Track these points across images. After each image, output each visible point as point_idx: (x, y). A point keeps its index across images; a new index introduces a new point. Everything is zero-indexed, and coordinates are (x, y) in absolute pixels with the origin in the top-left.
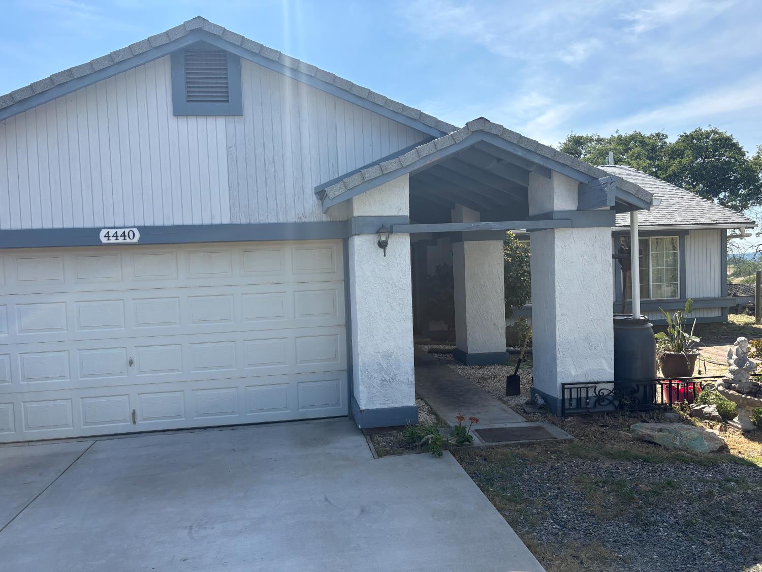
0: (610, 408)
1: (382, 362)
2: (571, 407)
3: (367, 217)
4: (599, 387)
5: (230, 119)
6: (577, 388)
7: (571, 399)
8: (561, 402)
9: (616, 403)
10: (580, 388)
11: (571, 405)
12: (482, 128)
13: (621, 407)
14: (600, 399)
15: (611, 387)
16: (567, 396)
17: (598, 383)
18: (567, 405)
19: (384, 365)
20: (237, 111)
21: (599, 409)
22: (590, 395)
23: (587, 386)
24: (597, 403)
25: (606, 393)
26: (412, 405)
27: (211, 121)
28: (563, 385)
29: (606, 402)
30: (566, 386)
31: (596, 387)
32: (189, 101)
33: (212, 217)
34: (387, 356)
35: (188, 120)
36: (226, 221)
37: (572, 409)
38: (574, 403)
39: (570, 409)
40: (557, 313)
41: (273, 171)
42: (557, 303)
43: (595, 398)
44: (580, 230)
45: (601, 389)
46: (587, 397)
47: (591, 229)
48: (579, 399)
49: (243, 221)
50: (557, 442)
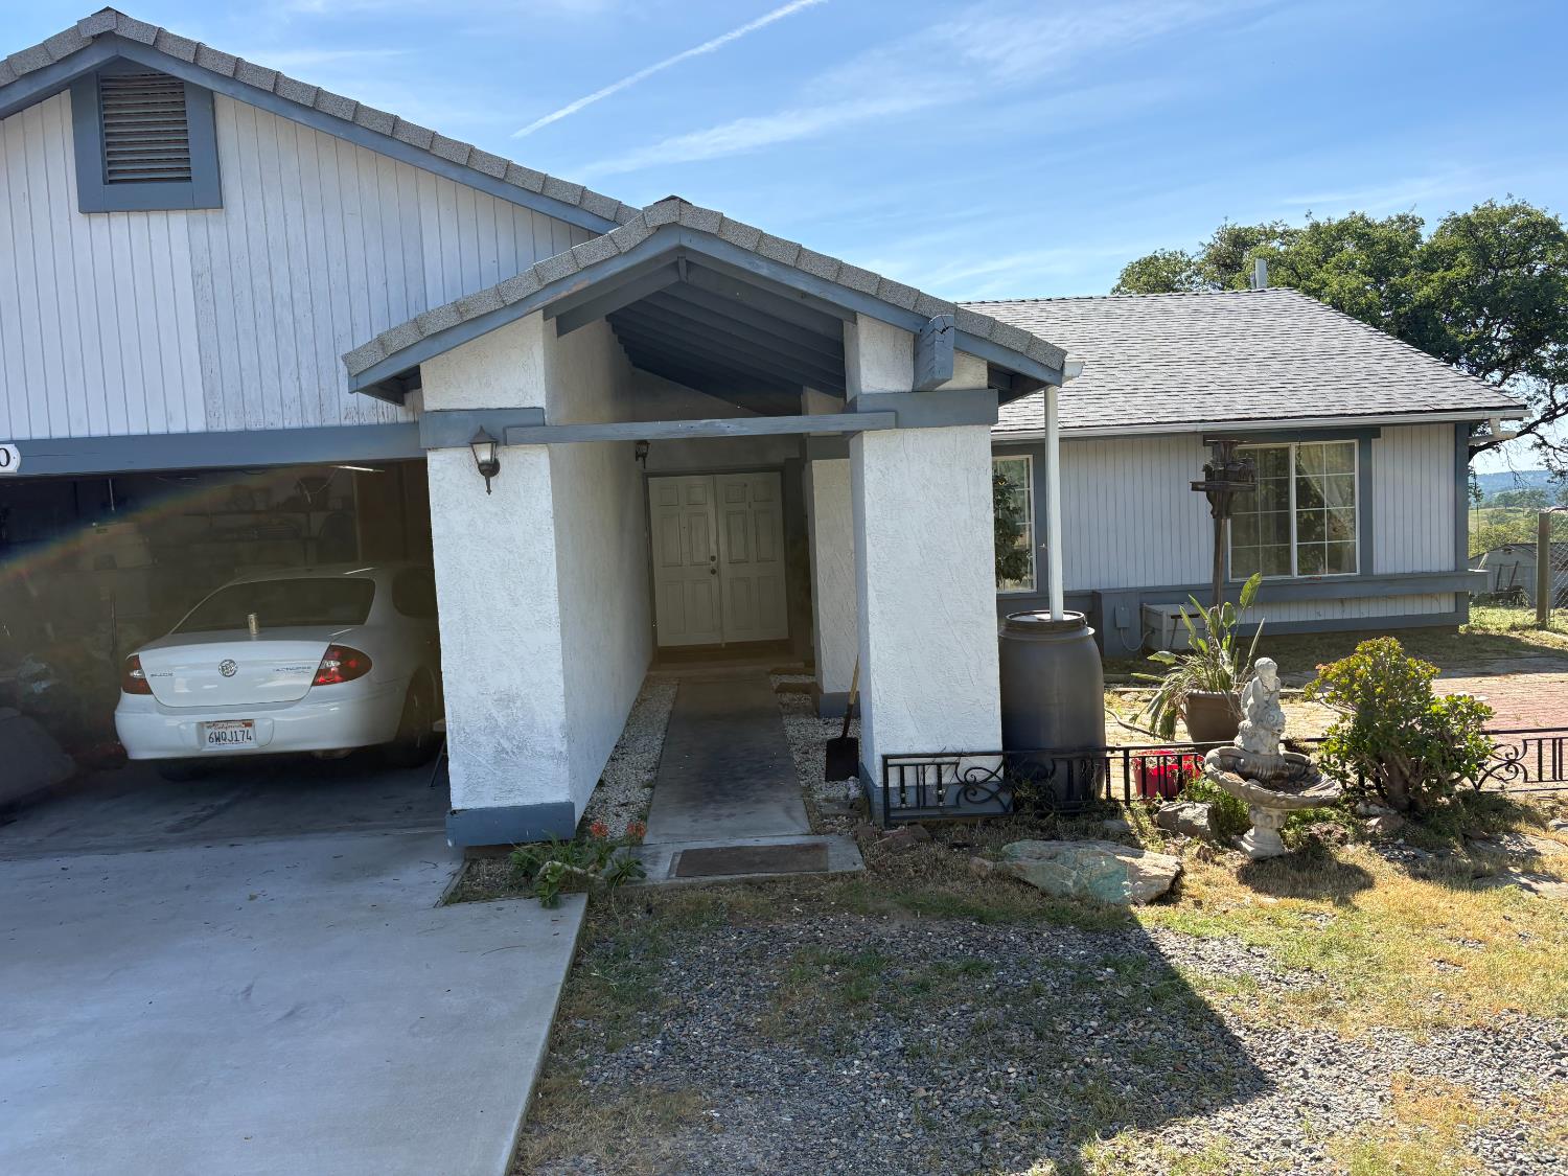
0: (993, 808)
1: (495, 714)
2: (904, 806)
3: (450, 411)
4: (965, 763)
5: (197, 214)
6: (917, 765)
7: (903, 788)
8: (881, 793)
9: (1006, 798)
10: (924, 765)
11: (903, 801)
12: (674, 219)
13: (1017, 804)
14: (968, 787)
15: (993, 763)
16: (894, 782)
17: (960, 755)
18: (895, 800)
19: (501, 721)
20: (213, 200)
21: (967, 808)
22: (945, 780)
23: (938, 760)
24: (962, 798)
25: (980, 776)
26: (564, 801)
27: (157, 220)
28: (885, 758)
29: (982, 795)
30: (890, 761)
31: (957, 764)
32: (111, 182)
33: (169, 418)
34: (506, 700)
35: (113, 220)
36: (197, 425)
37: (908, 809)
38: (911, 797)
39: (901, 809)
40: (870, 609)
41: (291, 321)
42: (870, 588)
43: (959, 788)
44: (918, 432)
45: (970, 770)
46: (940, 785)
47: (944, 430)
48: (921, 789)
49: (232, 425)
50: (826, 877)
